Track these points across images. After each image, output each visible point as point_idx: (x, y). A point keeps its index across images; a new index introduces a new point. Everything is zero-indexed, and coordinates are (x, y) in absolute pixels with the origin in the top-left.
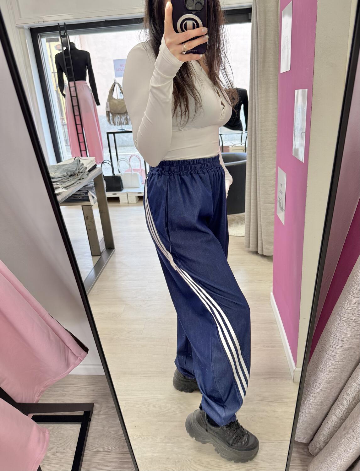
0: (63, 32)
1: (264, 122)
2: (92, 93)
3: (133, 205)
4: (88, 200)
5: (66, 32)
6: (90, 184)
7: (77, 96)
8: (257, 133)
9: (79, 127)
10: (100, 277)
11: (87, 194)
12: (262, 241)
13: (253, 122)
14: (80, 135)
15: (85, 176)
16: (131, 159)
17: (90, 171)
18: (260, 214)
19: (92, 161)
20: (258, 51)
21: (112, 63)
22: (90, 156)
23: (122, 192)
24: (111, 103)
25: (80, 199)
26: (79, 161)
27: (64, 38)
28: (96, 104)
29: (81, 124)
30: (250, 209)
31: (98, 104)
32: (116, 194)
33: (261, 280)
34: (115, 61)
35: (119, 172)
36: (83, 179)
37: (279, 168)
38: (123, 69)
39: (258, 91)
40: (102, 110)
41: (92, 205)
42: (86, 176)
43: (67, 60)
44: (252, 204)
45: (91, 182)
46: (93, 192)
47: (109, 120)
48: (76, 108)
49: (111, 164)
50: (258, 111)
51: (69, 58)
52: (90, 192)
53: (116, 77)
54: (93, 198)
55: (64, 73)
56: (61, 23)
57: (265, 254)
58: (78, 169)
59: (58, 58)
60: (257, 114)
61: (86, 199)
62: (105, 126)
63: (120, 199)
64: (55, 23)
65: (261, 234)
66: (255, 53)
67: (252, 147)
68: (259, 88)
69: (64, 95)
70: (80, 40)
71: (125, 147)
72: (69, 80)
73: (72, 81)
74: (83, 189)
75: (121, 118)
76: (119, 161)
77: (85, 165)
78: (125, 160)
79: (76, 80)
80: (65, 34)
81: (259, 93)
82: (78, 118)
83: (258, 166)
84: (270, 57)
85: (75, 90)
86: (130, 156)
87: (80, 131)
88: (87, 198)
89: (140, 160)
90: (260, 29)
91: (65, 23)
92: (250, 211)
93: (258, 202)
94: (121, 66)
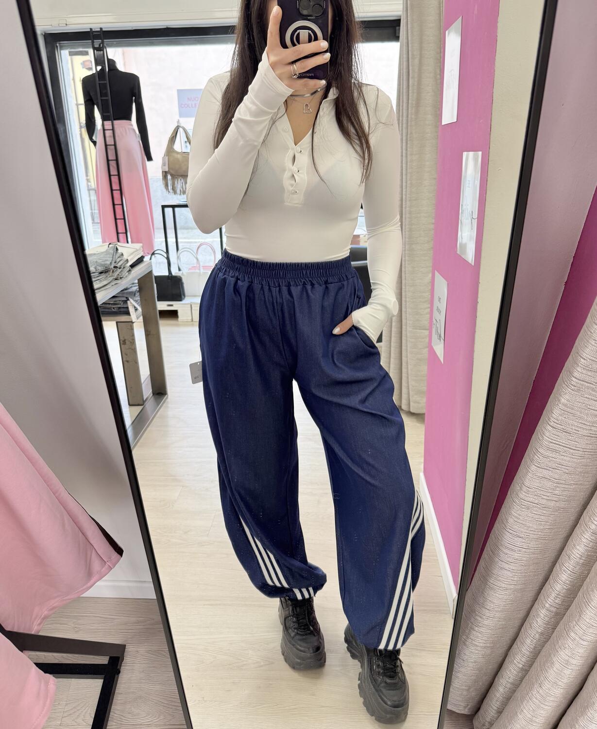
0: (97, 43)
1: (415, 200)
2: (141, 142)
4: (128, 313)
5: (103, 43)
6: (132, 287)
7: (115, 145)
8: (404, 216)
9: (117, 194)
10: (141, 441)
11: (127, 303)
12: (408, 389)
14: (118, 208)
15: (125, 273)
16: (199, 249)
17: (132, 266)
18: (407, 346)
19: (137, 250)
20: (409, 88)
21: (175, 94)
22: (132, 242)
23: (183, 302)
24: (171, 159)
25: (113, 310)
26: (117, 249)
27: (99, 52)
28: (146, 159)
29: (121, 190)
30: (391, 338)
31: (150, 158)
32: (172, 305)
34: (179, 91)
35: (179, 270)
36: (121, 278)
37: (437, 273)
38: (192, 105)
39: (407, 150)
40: (155, 169)
41: (133, 321)
42: (127, 273)
43: (103, 87)
44: (394, 329)
45: (133, 284)
46: (136, 301)
47: (166, 185)
48: (113, 164)
49: (166, 256)
50: (406, 182)
51: (106, 84)
52: (131, 300)
54: (136, 310)
55: (95, 107)
56: (96, 28)
57: (412, 410)
58: (113, 262)
59: (87, 83)
60: (404, 187)
61: (124, 312)
62: (160, 195)
63: (179, 314)
64: (85, 28)
65: (408, 378)
68: (408, 145)
69: (95, 143)
70: (124, 56)
71: (190, 230)
72: (104, 118)
73: (109, 120)
74: (120, 295)
76: (179, 252)
77: (125, 257)
78: (190, 251)
79: (115, 119)
80: (101, 45)
81: (408, 153)
82: (115, 179)
83: (405, 268)
84: (428, 98)
85: (112, 135)
86: (199, 244)
87: (117, 201)
88: (126, 309)
89: (214, 252)
90: (413, 55)
91: (101, 29)
92: (391, 340)
93: (404, 327)
94: (190, 101)
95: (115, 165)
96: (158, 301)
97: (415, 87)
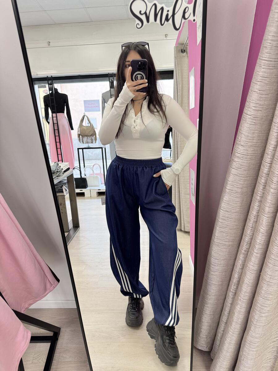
0: (50, 82)
1: (183, 141)
2: (68, 121)
3: (94, 198)
4: (63, 192)
5: (52, 82)
6: (64, 181)
7: (57, 123)
9: (58, 144)
11: (62, 188)
12: (184, 221)
13: (176, 141)
14: (59, 150)
15: (61, 174)
16: (94, 167)
17: (65, 171)
18: (182, 202)
19: (66, 165)
20: (178, 97)
21: (83, 103)
22: (64, 162)
23: (87, 189)
24: (82, 129)
26: (58, 164)
27: (51, 86)
29: (60, 142)
30: (175, 199)
31: (72, 129)
32: (82, 190)
33: (183, 248)
34: (85, 101)
35: (85, 175)
36: (60, 176)
37: (191, 169)
40: (75, 133)
41: (65, 195)
42: (63, 174)
43: (52, 100)
45: (65, 179)
46: (66, 187)
47: (80, 140)
48: (56, 131)
49: (79, 170)
51: (53, 98)
52: (64, 186)
53: (85, 111)
54: (66, 190)
55: (49, 108)
56: (49, 76)
57: (186, 231)
58: (56, 169)
59: (46, 99)
60: (178, 137)
62: (76, 144)
63: (85, 194)
64: (45, 76)
65: (183, 216)
66: (176, 98)
67: (175, 157)
69: (49, 123)
70: (61, 87)
71: (90, 160)
72: (53, 112)
73: (55, 113)
74: (59, 184)
75: (88, 139)
76: (85, 168)
77: (61, 168)
78: (90, 167)
79: (57, 113)
82: (57, 138)
85: (56, 119)
86: (94, 164)
87: (59, 147)
88: (62, 190)
89: (100, 168)
90: (179, 83)
91: (51, 76)
92: (175, 200)
93: (181, 194)
94: (89, 105)
95: (57, 132)
96: (76, 188)
97: (180, 96)
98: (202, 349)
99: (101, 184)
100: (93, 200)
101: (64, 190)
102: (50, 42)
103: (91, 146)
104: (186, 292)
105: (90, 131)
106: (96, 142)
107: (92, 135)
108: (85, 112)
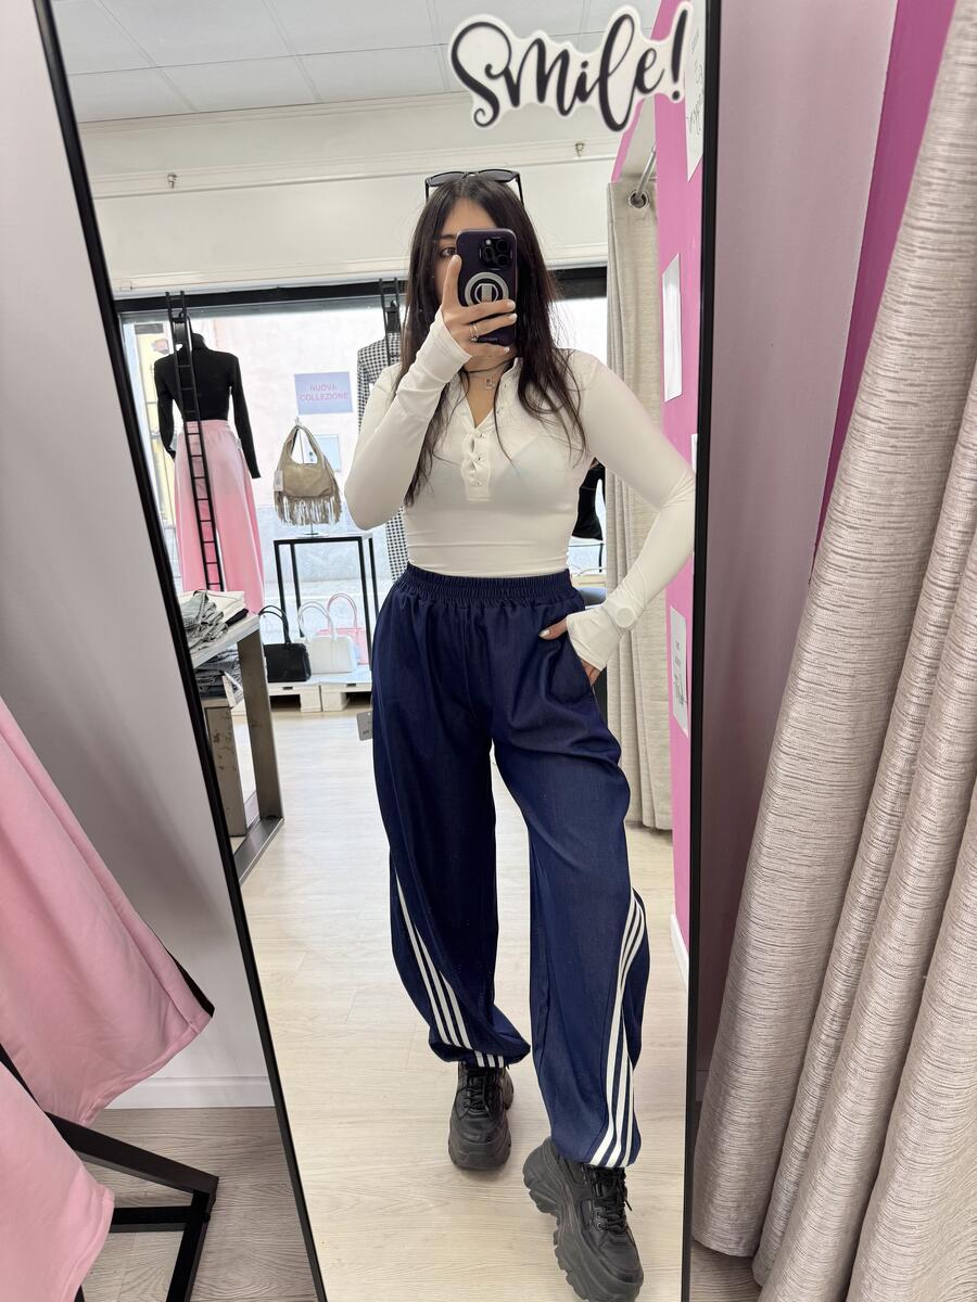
0: (176, 312)
1: (641, 513)
2: (241, 449)
3: (333, 714)
4: (223, 695)
5: (184, 311)
6: (228, 656)
7: (203, 455)
9: (206, 527)
11: (221, 679)
12: (651, 793)
13: (618, 513)
14: (209, 548)
15: (218, 632)
16: (332, 604)
17: (231, 623)
19: (238, 601)
21: (293, 378)
22: (229, 590)
23: (308, 682)
24: (288, 474)
26: (207, 598)
27: (179, 324)
28: (251, 476)
29: (212, 520)
30: (620, 716)
31: (256, 474)
32: (291, 688)
33: (650, 890)
34: (298, 378)
35: (302, 635)
36: (212, 639)
38: (317, 396)
40: (263, 490)
41: (231, 705)
42: (222, 633)
43: (184, 373)
45: (231, 652)
46: (235, 676)
47: (281, 512)
48: (200, 483)
49: (281, 616)
51: (189, 368)
52: (227, 674)
54: (235, 689)
55: (174, 401)
56: (175, 291)
57: (659, 826)
58: (201, 616)
59: (163, 370)
60: (624, 496)
61: (216, 692)
62: (271, 525)
63: (303, 700)
64: (159, 292)
65: (649, 776)
66: (617, 361)
67: (616, 569)
69: (173, 454)
70: (215, 329)
71: (320, 582)
72: (187, 418)
73: (195, 420)
74: (211, 666)
75: (310, 507)
76: (301, 608)
77: (219, 610)
78: (318, 606)
79: (203, 419)
80: (183, 315)
82: (203, 505)
85: (199, 441)
86: (331, 597)
87: (208, 537)
88: (220, 689)
89: (354, 607)
90: (626, 311)
91: (182, 292)
92: (620, 720)
93: (637, 698)
94: (313, 390)
95: (204, 485)
97: (632, 355)
98: (721, 1250)
99: (359, 664)
100: (327, 722)
101: (228, 689)
102: (175, 176)
103: (322, 534)
104: (663, 1045)
105: (316, 483)
106: (337, 520)
107: (324, 495)
108: (300, 417)
